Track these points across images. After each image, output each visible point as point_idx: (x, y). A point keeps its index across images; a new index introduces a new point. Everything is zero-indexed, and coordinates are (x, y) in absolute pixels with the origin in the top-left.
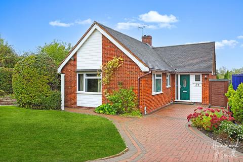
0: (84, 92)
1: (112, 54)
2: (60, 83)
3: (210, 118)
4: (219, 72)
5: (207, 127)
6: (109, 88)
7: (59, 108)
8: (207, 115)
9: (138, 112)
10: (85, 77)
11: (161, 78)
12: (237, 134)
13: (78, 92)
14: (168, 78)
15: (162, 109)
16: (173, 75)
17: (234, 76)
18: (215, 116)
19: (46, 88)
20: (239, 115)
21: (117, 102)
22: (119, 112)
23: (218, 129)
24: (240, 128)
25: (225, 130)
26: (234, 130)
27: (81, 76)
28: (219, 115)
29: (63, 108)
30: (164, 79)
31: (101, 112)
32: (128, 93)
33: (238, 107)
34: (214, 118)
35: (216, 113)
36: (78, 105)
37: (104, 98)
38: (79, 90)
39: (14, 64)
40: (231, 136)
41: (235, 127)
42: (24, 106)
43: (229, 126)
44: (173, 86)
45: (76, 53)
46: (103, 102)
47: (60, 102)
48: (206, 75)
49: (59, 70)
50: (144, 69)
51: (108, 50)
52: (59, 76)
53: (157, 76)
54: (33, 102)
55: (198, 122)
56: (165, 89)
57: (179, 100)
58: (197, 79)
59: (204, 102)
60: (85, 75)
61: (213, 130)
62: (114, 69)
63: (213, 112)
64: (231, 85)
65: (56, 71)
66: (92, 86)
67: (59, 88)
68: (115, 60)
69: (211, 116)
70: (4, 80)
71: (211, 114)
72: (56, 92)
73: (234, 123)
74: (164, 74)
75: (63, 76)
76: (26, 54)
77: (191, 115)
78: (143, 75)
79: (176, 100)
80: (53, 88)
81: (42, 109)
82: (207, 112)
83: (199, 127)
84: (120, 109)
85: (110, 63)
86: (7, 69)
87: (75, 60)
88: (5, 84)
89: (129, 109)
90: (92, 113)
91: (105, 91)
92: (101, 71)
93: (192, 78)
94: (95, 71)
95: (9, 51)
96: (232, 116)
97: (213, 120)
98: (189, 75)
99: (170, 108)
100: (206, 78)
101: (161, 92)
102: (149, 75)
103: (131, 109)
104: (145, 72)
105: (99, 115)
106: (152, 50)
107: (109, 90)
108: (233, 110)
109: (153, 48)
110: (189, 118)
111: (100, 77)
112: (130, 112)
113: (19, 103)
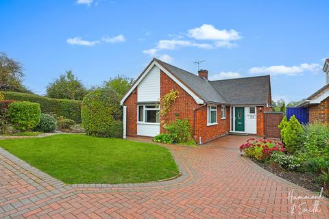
0: (144, 122)
1: (170, 88)
2: (122, 114)
3: (261, 148)
4: (277, 104)
5: (259, 157)
6: (167, 119)
7: (121, 137)
8: (259, 146)
9: (193, 141)
10: (145, 109)
11: (216, 110)
12: (287, 164)
13: (138, 122)
14: (223, 110)
15: (217, 139)
16: (228, 107)
17: (288, 109)
18: (267, 146)
19: (110, 118)
20: (291, 146)
21: (174, 132)
22: (175, 141)
23: (269, 159)
24: (291, 159)
25: (276, 160)
26: (285, 160)
27: (141, 108)
28: (270, 145)
29: (125, 137)
30: (219, 111)
31: (159, 141)
32: (184, 123)
33: (290, 138)
34: (266, 149)
35: (268, 144)
36: (138, 134)
37: (162, 128)
38: (139, 121)
39: (83, 97)
40: (282, 166)
41: (286, 157)
42: (90, 135)
43: (280, 156)
44: (228, 117)
45: (137, 87)
46: (161, 132)
47: (122, 131)
48: (261, 108)
49: (122, 103)
50: (199, 101)
51: (166, 84)
52: (122, 107)
53: (212, 108)
54: (98, 130)
55: (250, 153)
56: (220, 120)
57: (234, 131)
58: (252, 111)
59: (258, 134)
60: (144, 107)
61: (264, 160)
62: (172, 102)
63: (265, 142)
64: (285, 117)
65: (119, 103)
66: (151, 117)
67: (122, 118)
68: (172, 93)
69: (263, 147)
70: (74, 111)
71: (263, 144)
72: (118, 122)
73: (286, 153)
74: (219, 106)
75: (125, 107)
76: (93, 88)
77: (243, 145)
78: (198, 107)
79: (231, 131)
80: (116, 119)
81: (106, 137)
82: (259, 143)
83: (251, 157)
84: (176, 139)
85: (167, 96)
86: (77, 101)
87: (136, 93)
88: (75, 115)
89: (184, 138)
90: (150, 142)
91: (163, 121)
92: (159, 103)
93: (247, 111)
94: (154, 103)
95: (78, 85)
96: (284, 147)
97: (264, 150)
98: (244, 108)
99: (225, 138)
100: (261, 111)
101: (216, 123)
102: (204, 107)
103: (187, 139)
104: (201, 105)
105: (156, 144)
106: (209, 84)
107: (167, 121)
108: (285, 141)
109: (209, 82)
110: (242, 148)
111: (159, 109)
112: (186, 141)
113: (86, 131)
